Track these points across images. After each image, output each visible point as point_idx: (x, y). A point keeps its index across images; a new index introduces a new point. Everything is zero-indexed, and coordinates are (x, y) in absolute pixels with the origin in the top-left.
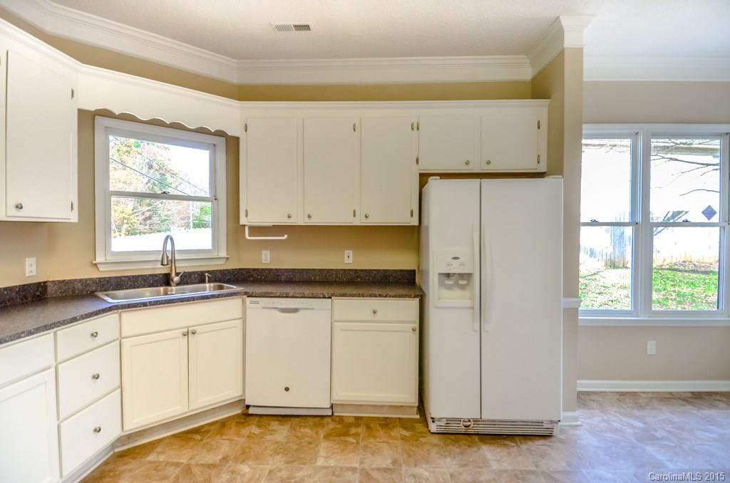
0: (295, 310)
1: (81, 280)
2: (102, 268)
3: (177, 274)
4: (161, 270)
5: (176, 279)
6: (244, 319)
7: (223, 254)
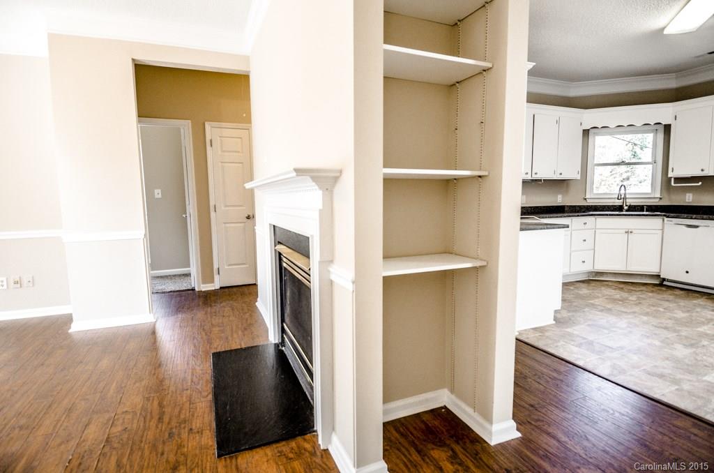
0: (697, 227)
1: (578, 206)
2: (588, 201)
3: (626, 206)
4: (619, 203)
5: (626, 208)
6: (663, 230)
7: (659, 196)
